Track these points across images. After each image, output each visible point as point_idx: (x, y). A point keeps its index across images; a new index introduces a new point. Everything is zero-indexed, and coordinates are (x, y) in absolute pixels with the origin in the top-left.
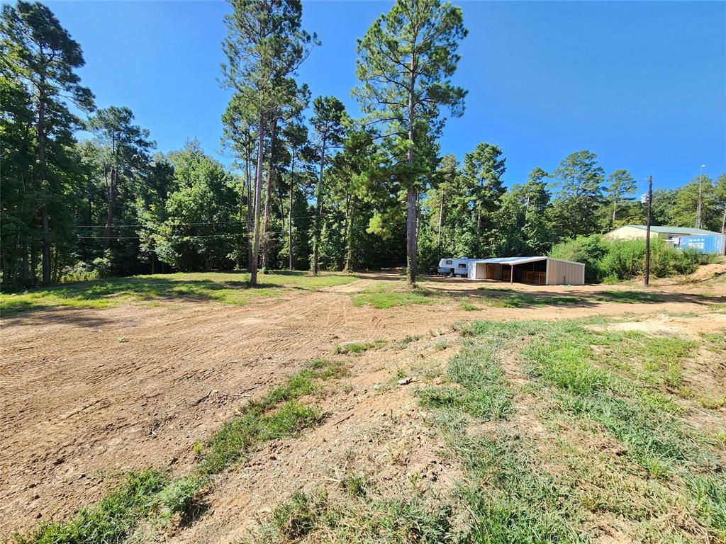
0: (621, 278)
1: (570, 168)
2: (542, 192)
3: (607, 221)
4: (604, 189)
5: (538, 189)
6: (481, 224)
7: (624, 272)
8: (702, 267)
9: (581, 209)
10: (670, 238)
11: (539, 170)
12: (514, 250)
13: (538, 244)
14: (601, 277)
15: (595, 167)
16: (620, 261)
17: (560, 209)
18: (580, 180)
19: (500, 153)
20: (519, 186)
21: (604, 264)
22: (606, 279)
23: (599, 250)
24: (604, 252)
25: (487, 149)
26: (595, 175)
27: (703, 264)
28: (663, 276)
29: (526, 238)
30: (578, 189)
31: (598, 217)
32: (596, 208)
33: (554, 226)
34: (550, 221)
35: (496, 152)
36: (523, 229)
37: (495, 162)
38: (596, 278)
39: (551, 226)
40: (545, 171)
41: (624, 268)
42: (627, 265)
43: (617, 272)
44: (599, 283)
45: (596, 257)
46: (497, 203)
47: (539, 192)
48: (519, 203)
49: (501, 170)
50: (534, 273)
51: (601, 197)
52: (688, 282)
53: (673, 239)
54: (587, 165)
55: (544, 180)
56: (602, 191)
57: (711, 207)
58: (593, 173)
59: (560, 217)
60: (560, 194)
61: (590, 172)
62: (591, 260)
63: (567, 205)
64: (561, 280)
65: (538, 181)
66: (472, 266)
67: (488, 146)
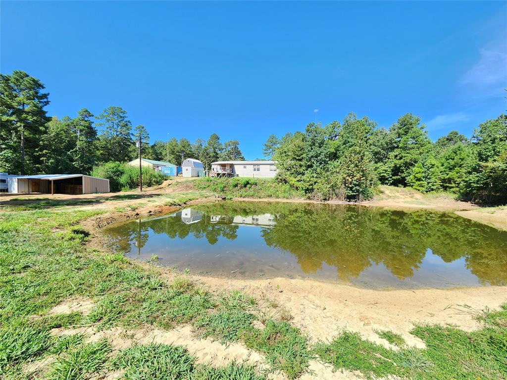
0: (131, 188)
1: (111, 116)
2: (90, 128)
3: (135, 154)
4: (132, 134)
5: (86, 125)
6: (24, 144)
7: (133, 185)
8: (165, 181)
9: (120, 145)
10: (158, 167)
11: (86, 111)
12: (61, 169)
13: (83, 165)
14: (121, 188)
15: (126, 119)
16: (131, 178)
17: (105, 143)
18: (118, 125)
19: (43, 88)
20: (69, 119)
21: (123, 179)
22: (123, 188)
23: (119, 171)
24: (122, 173)
25: (26, 79)
26: (127, 125)
27: (166, 180)
28: (150, 186)
29: (72, 160)
30: (117, 132)
31: (130, 152)
32: (129, 145)
33: (101, 154)
34: (98, 150)
35: (37, 85)
36: (69, 153)
37: (37, 93)
38: (118, 188)
39: (99, 154)
40: (92, 113)
41: (133, 182)
42: (134, 180)
43: (129, 185)
44: (120, 191)
45: (118, 176)
46: (42, 128)
47: (87, 127)
48: (71, 132)
49: (45, 102)
50: (73, 186)
51: (131, 139)
52: (158, 189)
53: (159, 168)
54: (121, 117)
55: (91, 119)
56: (131, 136)
57: (177, 153)
58: (125, 123)
59: (105, 148)
60: (104, 132)
61: (123, 122)
62: (115, 178)
63: (110, 141)
64: (94, 191)
65: (86, 119)
66: (12, 181)
67: (27, 76)
